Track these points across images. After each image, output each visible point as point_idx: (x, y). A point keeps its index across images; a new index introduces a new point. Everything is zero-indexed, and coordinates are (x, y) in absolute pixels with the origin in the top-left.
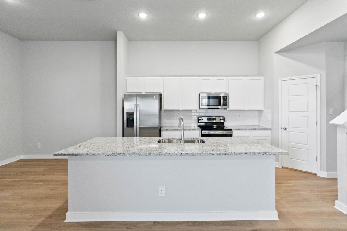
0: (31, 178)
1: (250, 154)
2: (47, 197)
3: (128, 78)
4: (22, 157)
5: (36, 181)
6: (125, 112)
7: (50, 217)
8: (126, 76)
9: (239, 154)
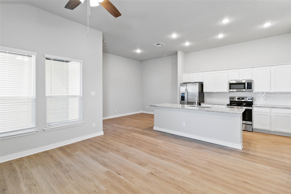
0: (144, 118)
1: (219, 112)
2: (148, 124)
3: (184, 75)
4: (141, 112)
5: (146, 119)
6: (181, 92)
7: (149, 127)
8: (183, 74)
9: (214, 111)
